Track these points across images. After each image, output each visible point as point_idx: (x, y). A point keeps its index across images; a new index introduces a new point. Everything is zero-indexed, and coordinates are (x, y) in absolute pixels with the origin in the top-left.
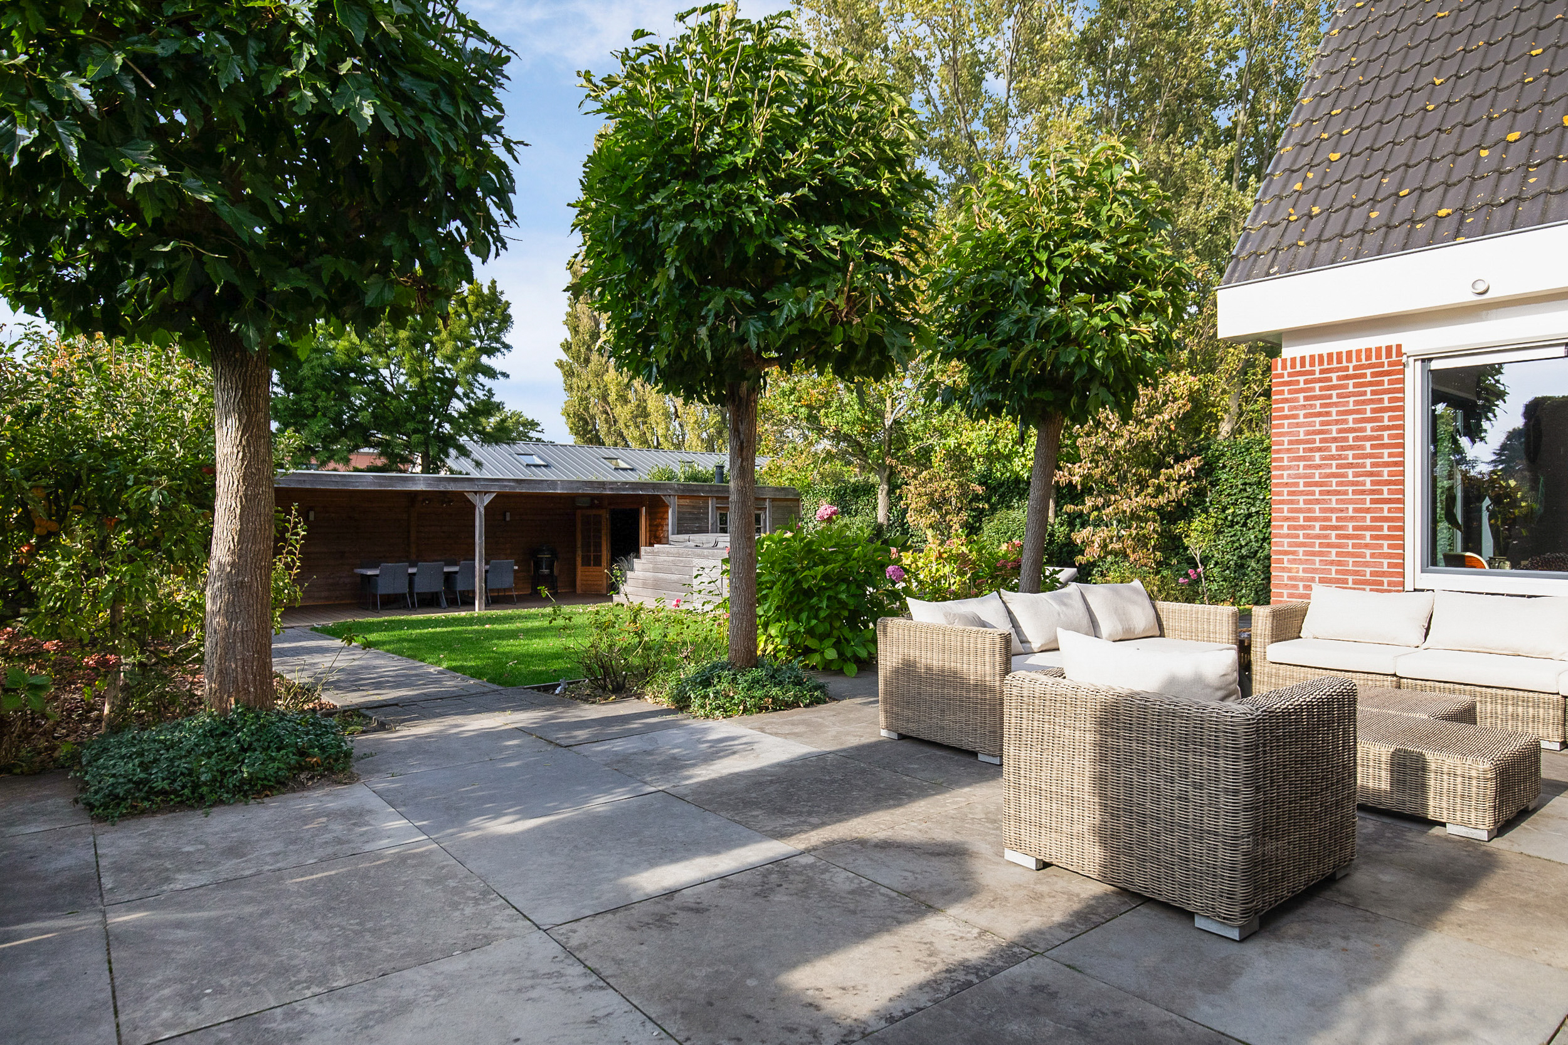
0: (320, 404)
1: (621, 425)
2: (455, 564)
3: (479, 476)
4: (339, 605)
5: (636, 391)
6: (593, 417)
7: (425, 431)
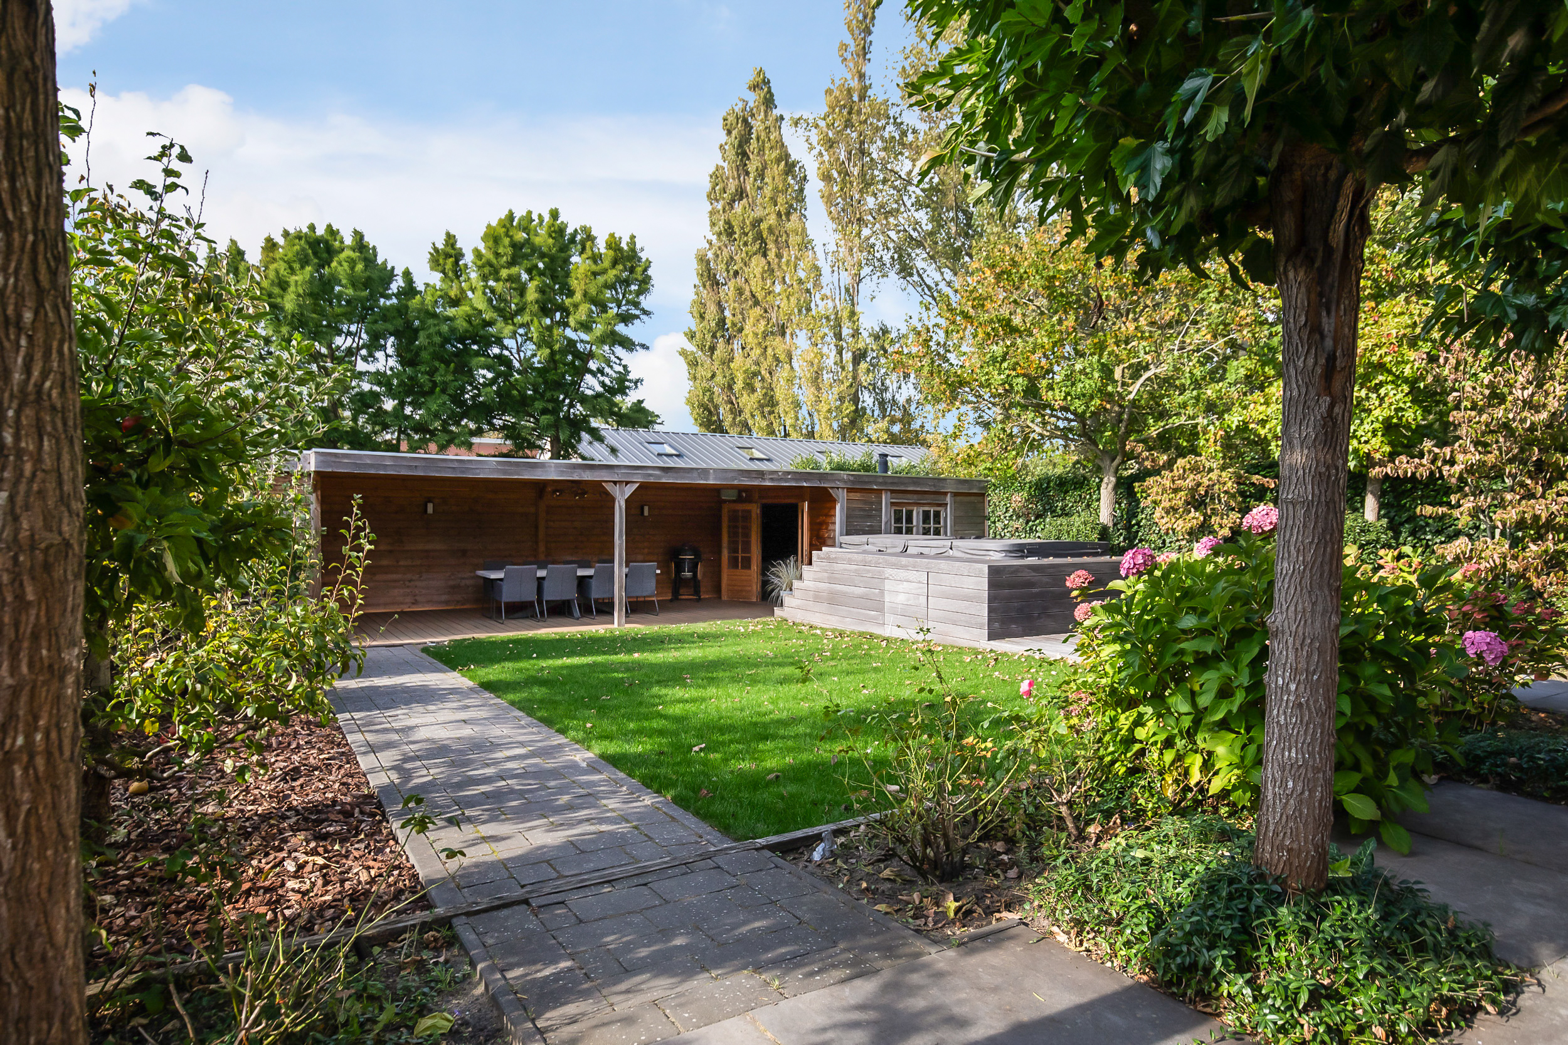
0: (438, 379)
1: (746, 415)
2: (589, 566)
3: (616, 463)
4: (460, 611)
5: (763, 379)
6: (716, 407)
7: (555, 412)
